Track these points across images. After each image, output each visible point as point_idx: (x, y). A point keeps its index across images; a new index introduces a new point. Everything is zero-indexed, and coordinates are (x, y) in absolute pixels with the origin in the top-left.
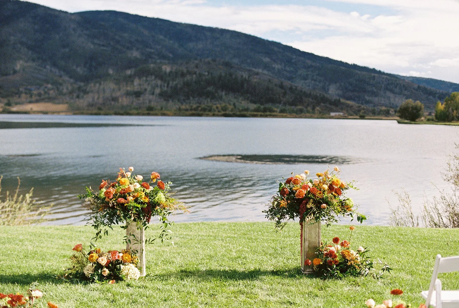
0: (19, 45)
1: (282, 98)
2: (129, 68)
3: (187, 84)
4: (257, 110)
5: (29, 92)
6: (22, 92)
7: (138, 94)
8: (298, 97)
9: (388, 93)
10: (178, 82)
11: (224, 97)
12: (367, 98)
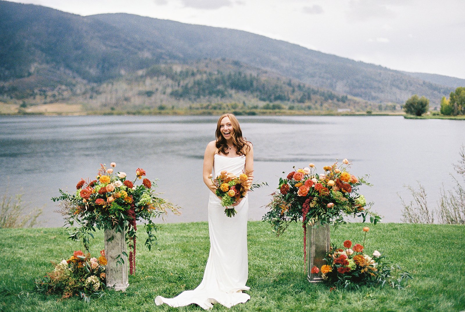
2: (141, 68)
5: (43, 93)
6: (36, 94)
7: (149, 94)
9: (395, 89)
10: (189, 81)
11: (234, 95)
12: (374, 94)
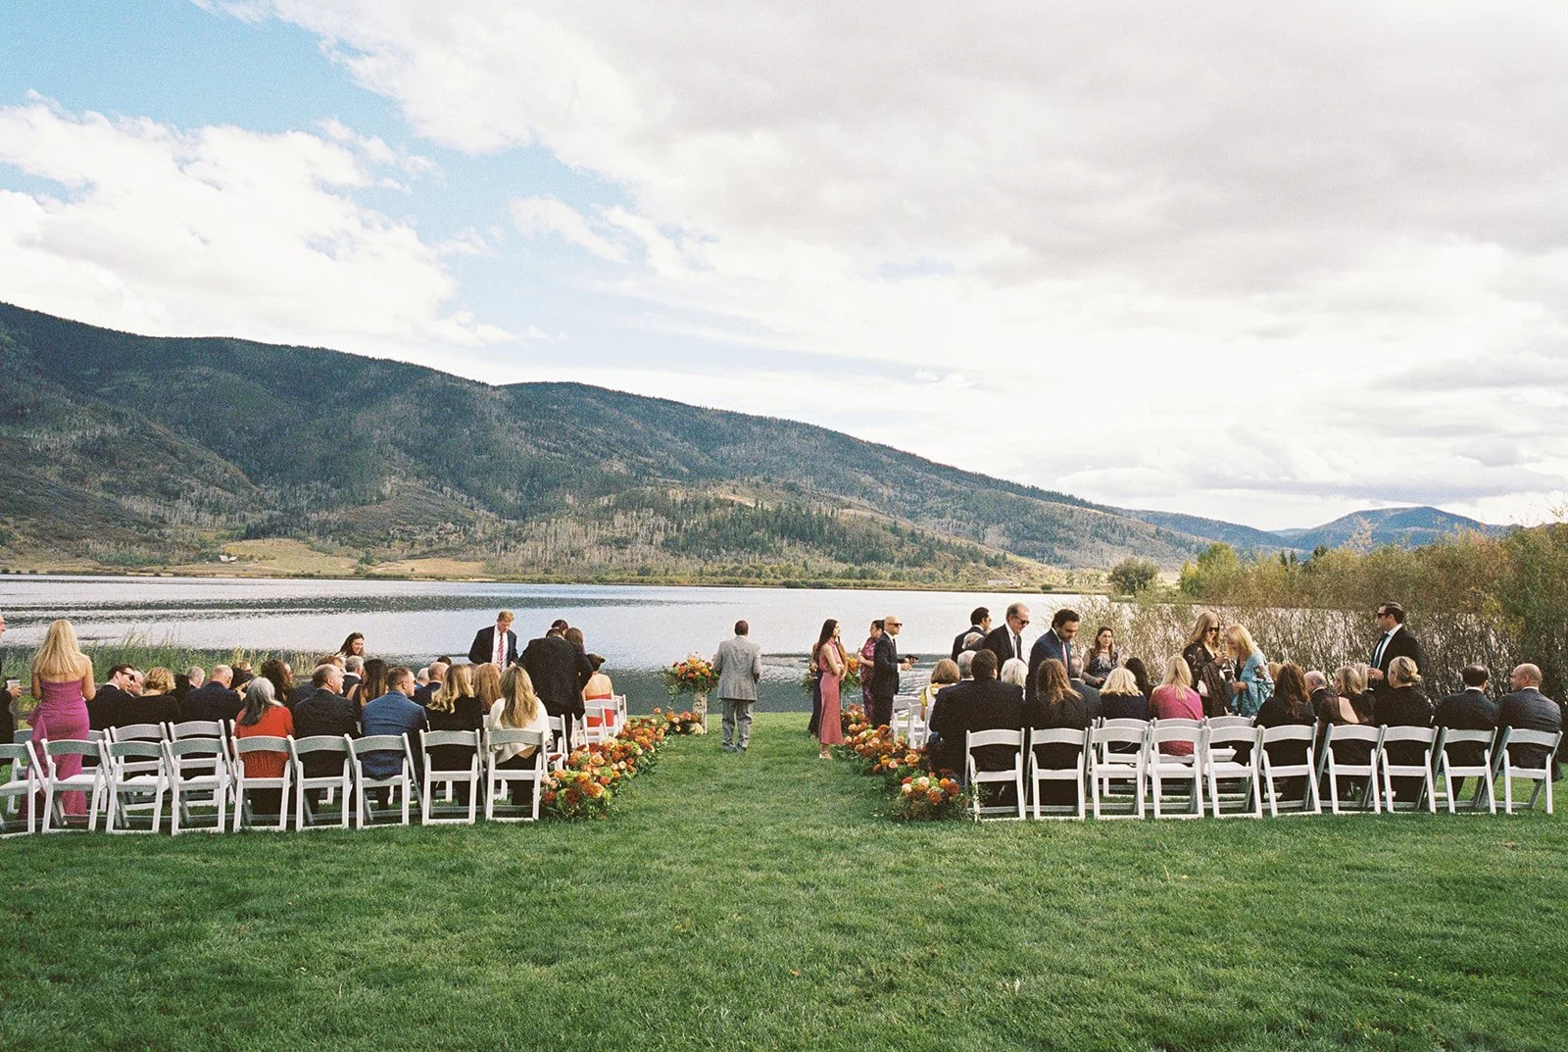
0: (391, 447)
1: (895, 553)
2: (607, 493)
3: (716, 525)
4: (848, 575)
5: (409, 538)
6: (394, 538)
7: (621, 544)
8: (926, 549)
9: (1099, 542)
10: (700, 520)
11: (786, 550)
12: (1058, 552)
